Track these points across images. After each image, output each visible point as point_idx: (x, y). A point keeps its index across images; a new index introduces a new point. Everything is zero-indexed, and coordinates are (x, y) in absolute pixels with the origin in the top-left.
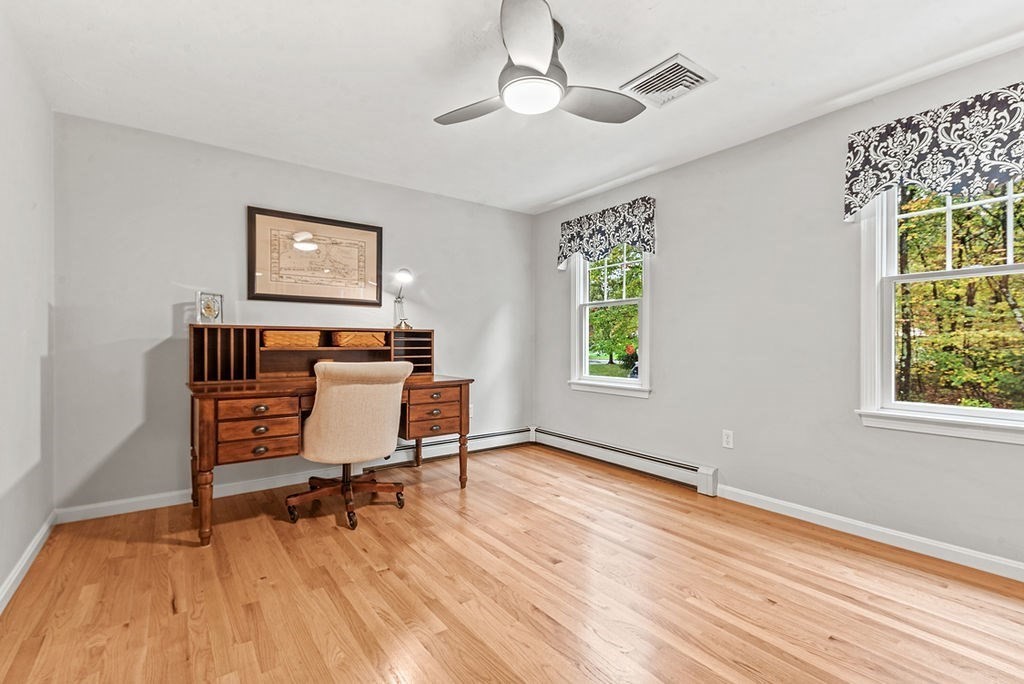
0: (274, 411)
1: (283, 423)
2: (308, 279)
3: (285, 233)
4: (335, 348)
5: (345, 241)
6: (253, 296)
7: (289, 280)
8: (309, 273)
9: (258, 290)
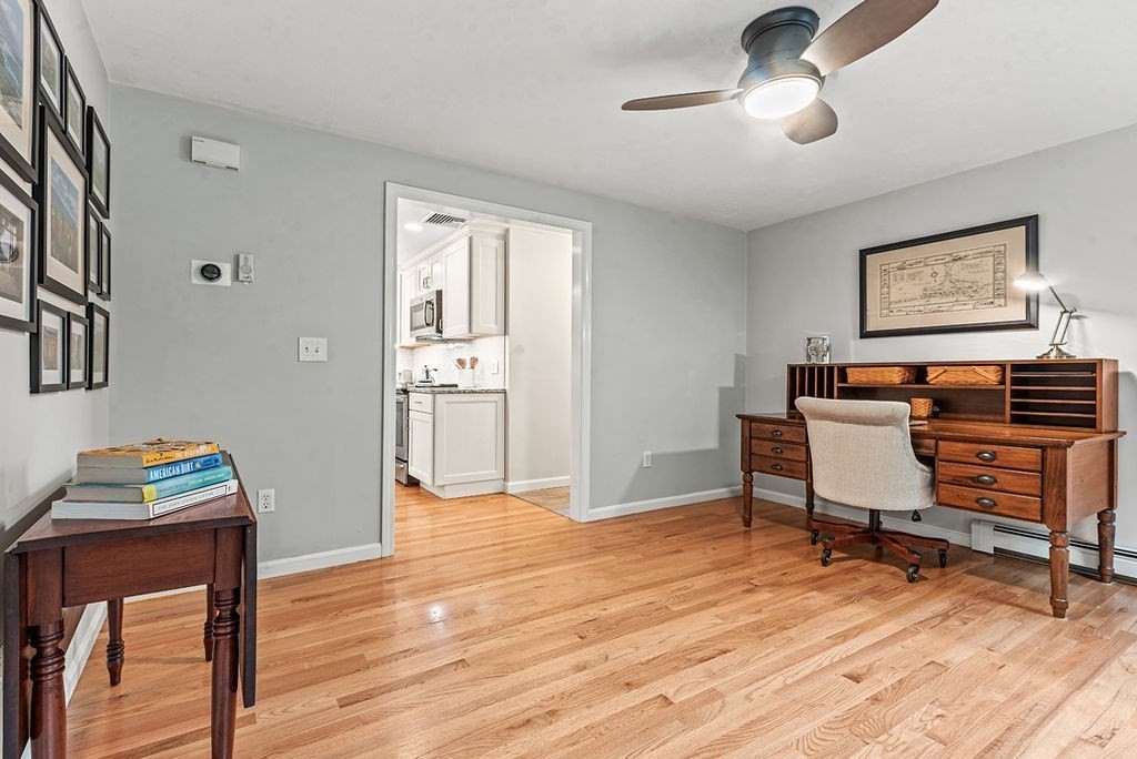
0: (787, 437)
1: (793, 449)
2: (921, 308)
3: (895, 265)
4: (925, 386)
5: (971, 253)
6: (865, 335)
7: (900, 313)
8: (923, 302)
9: (870, 328)
